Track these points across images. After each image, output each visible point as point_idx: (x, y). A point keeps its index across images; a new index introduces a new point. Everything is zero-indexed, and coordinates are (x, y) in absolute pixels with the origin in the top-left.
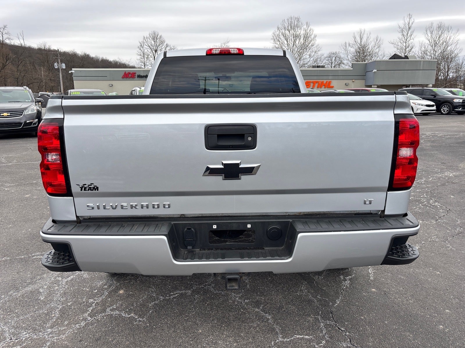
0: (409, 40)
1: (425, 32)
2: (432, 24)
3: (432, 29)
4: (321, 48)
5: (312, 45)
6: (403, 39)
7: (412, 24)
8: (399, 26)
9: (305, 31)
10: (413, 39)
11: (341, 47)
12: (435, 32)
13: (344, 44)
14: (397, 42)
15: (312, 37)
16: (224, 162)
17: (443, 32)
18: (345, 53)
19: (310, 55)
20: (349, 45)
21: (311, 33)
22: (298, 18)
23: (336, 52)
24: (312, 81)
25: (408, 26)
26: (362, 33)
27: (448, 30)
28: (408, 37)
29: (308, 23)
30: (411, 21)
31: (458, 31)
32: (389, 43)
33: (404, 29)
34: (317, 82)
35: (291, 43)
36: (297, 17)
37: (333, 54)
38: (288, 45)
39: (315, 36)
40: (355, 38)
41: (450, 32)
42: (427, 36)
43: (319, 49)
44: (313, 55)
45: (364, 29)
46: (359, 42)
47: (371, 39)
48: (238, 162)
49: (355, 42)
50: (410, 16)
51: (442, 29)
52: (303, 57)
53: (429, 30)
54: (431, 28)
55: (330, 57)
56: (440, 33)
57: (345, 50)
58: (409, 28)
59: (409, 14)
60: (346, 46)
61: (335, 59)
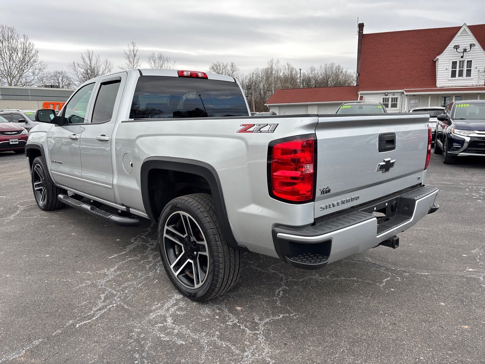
0: (136, 66)
1: (149, 61)
2: (154, 54)
3: (154, 59)
4: (47, 65)
5: (35, 62)
6: (131, 66)
7: (136, 52)
8: (125, 53)
9: (22, 45)
10: (140, 66)
11: (70, 67)
12: (157, 61)
13: (73, 64)
14: (125, 68)
15: (33, 52)
16: (386, 160)
17: (164, 62)
18: (75, 73)
19: (33, 73)
20: (78, 65)
21: (31, 47)
22: (12, 28)
23: (62, 72)
24: (52, 103)
25: (133, 53)
26: (90, 54)
27: (167, 60)
28: (134, 63)
29: (26, 36)
30: (135, 49)
31: (175, 62)
32: (119, 67)
33: (130, 56)
34: (57, 104)
35: (5, 56)
36: (10, 27)
37: (59, 73)
38: (2, 58)
39: (37, 52)
40: (84, 59)
41: (169, 63)
42: (151, 64)
43: (44, 66)
44: (37, 73)
45: (92, 51)
46: (89, 63)
47: (101, 62)
48: (389, 159)
49: (85, 63)
50: (134, 44)
51: (162, 59)
52: (24, 75)
53: (152, 59)
54: (153, 57)
55: (55, 76)
56: (161, 62)
57: (75, 70)
58: (135, 55)
59: (133, 42)
60: (75, 66)
61: (62, 80)
